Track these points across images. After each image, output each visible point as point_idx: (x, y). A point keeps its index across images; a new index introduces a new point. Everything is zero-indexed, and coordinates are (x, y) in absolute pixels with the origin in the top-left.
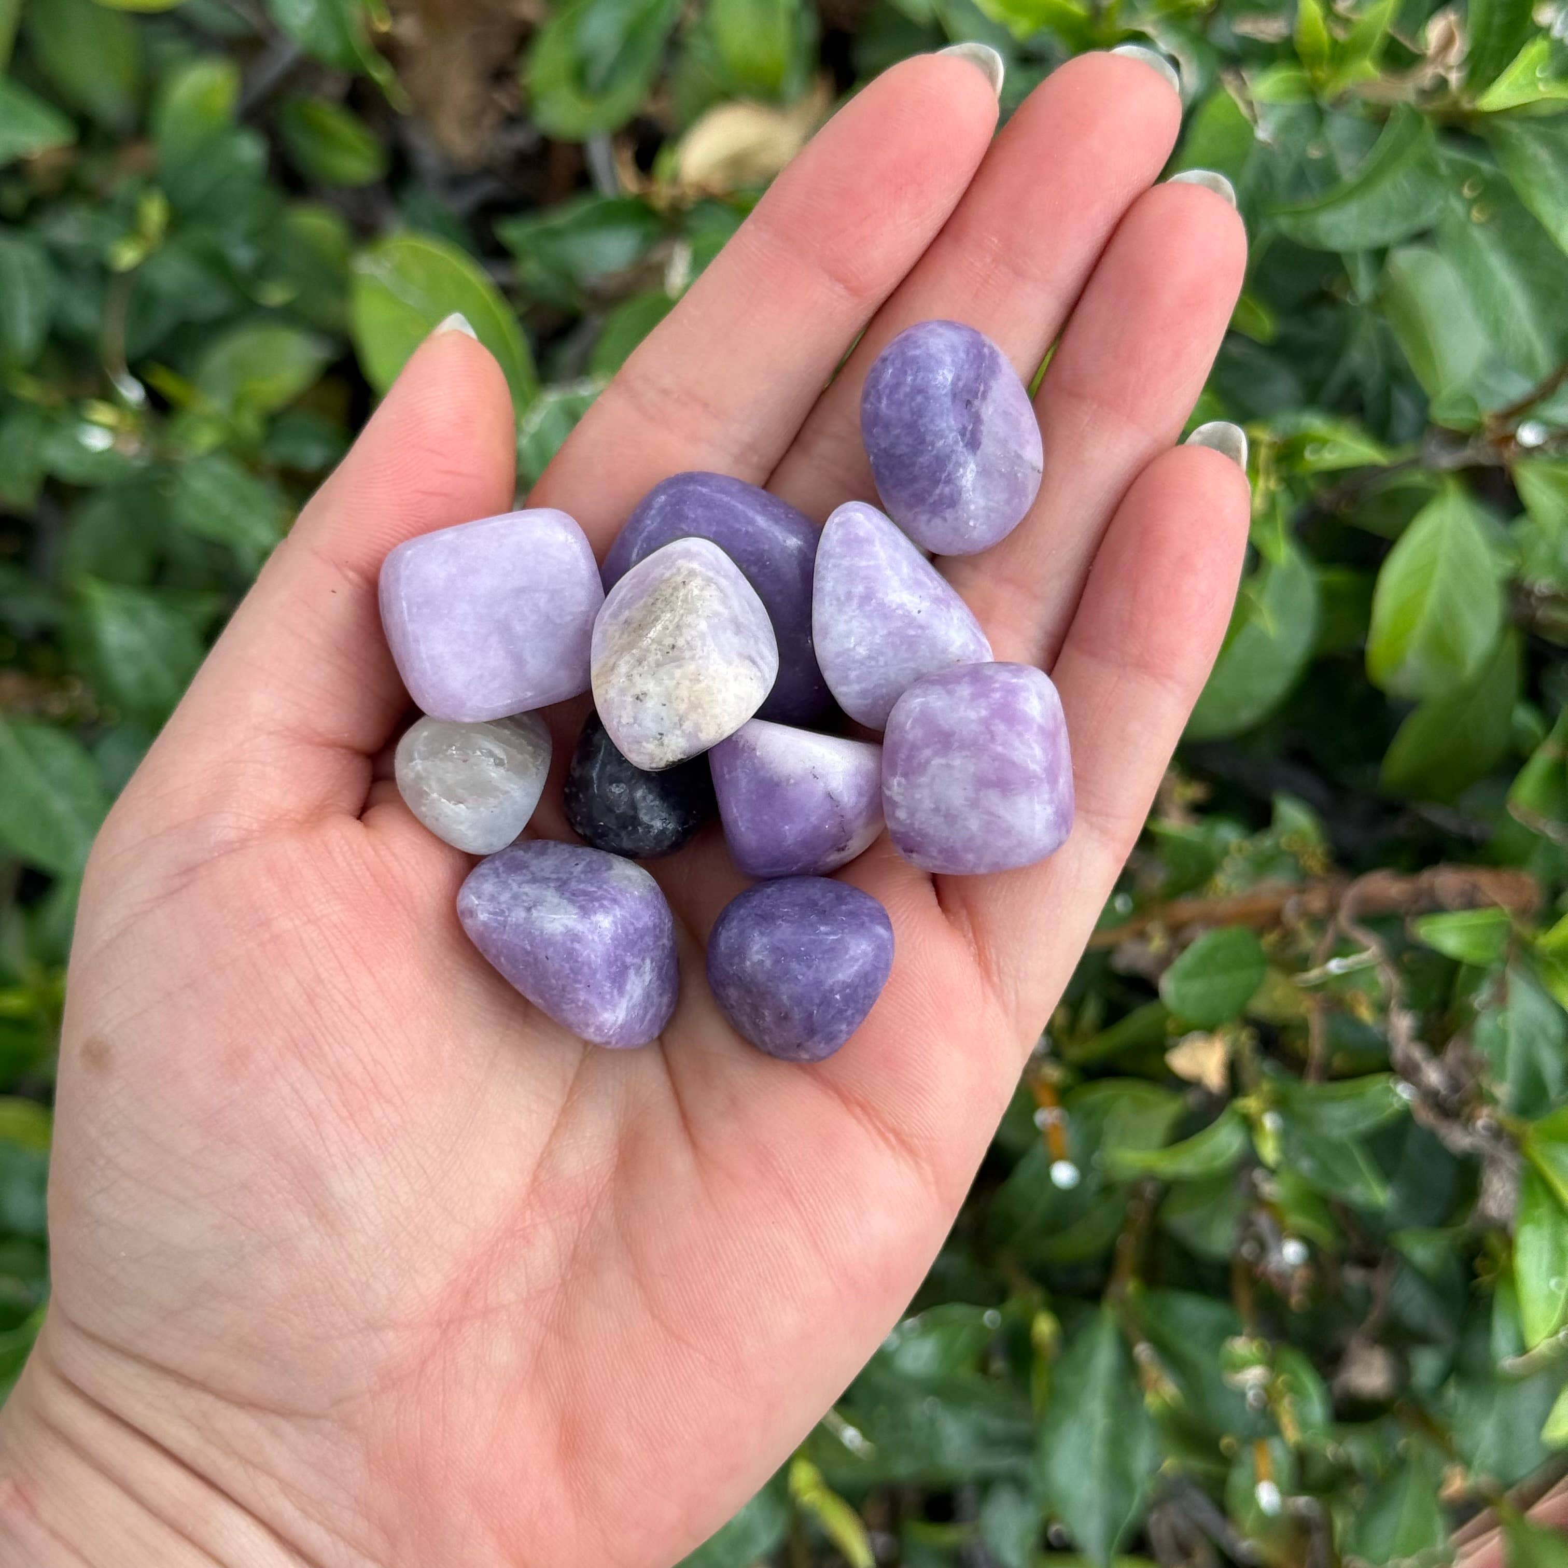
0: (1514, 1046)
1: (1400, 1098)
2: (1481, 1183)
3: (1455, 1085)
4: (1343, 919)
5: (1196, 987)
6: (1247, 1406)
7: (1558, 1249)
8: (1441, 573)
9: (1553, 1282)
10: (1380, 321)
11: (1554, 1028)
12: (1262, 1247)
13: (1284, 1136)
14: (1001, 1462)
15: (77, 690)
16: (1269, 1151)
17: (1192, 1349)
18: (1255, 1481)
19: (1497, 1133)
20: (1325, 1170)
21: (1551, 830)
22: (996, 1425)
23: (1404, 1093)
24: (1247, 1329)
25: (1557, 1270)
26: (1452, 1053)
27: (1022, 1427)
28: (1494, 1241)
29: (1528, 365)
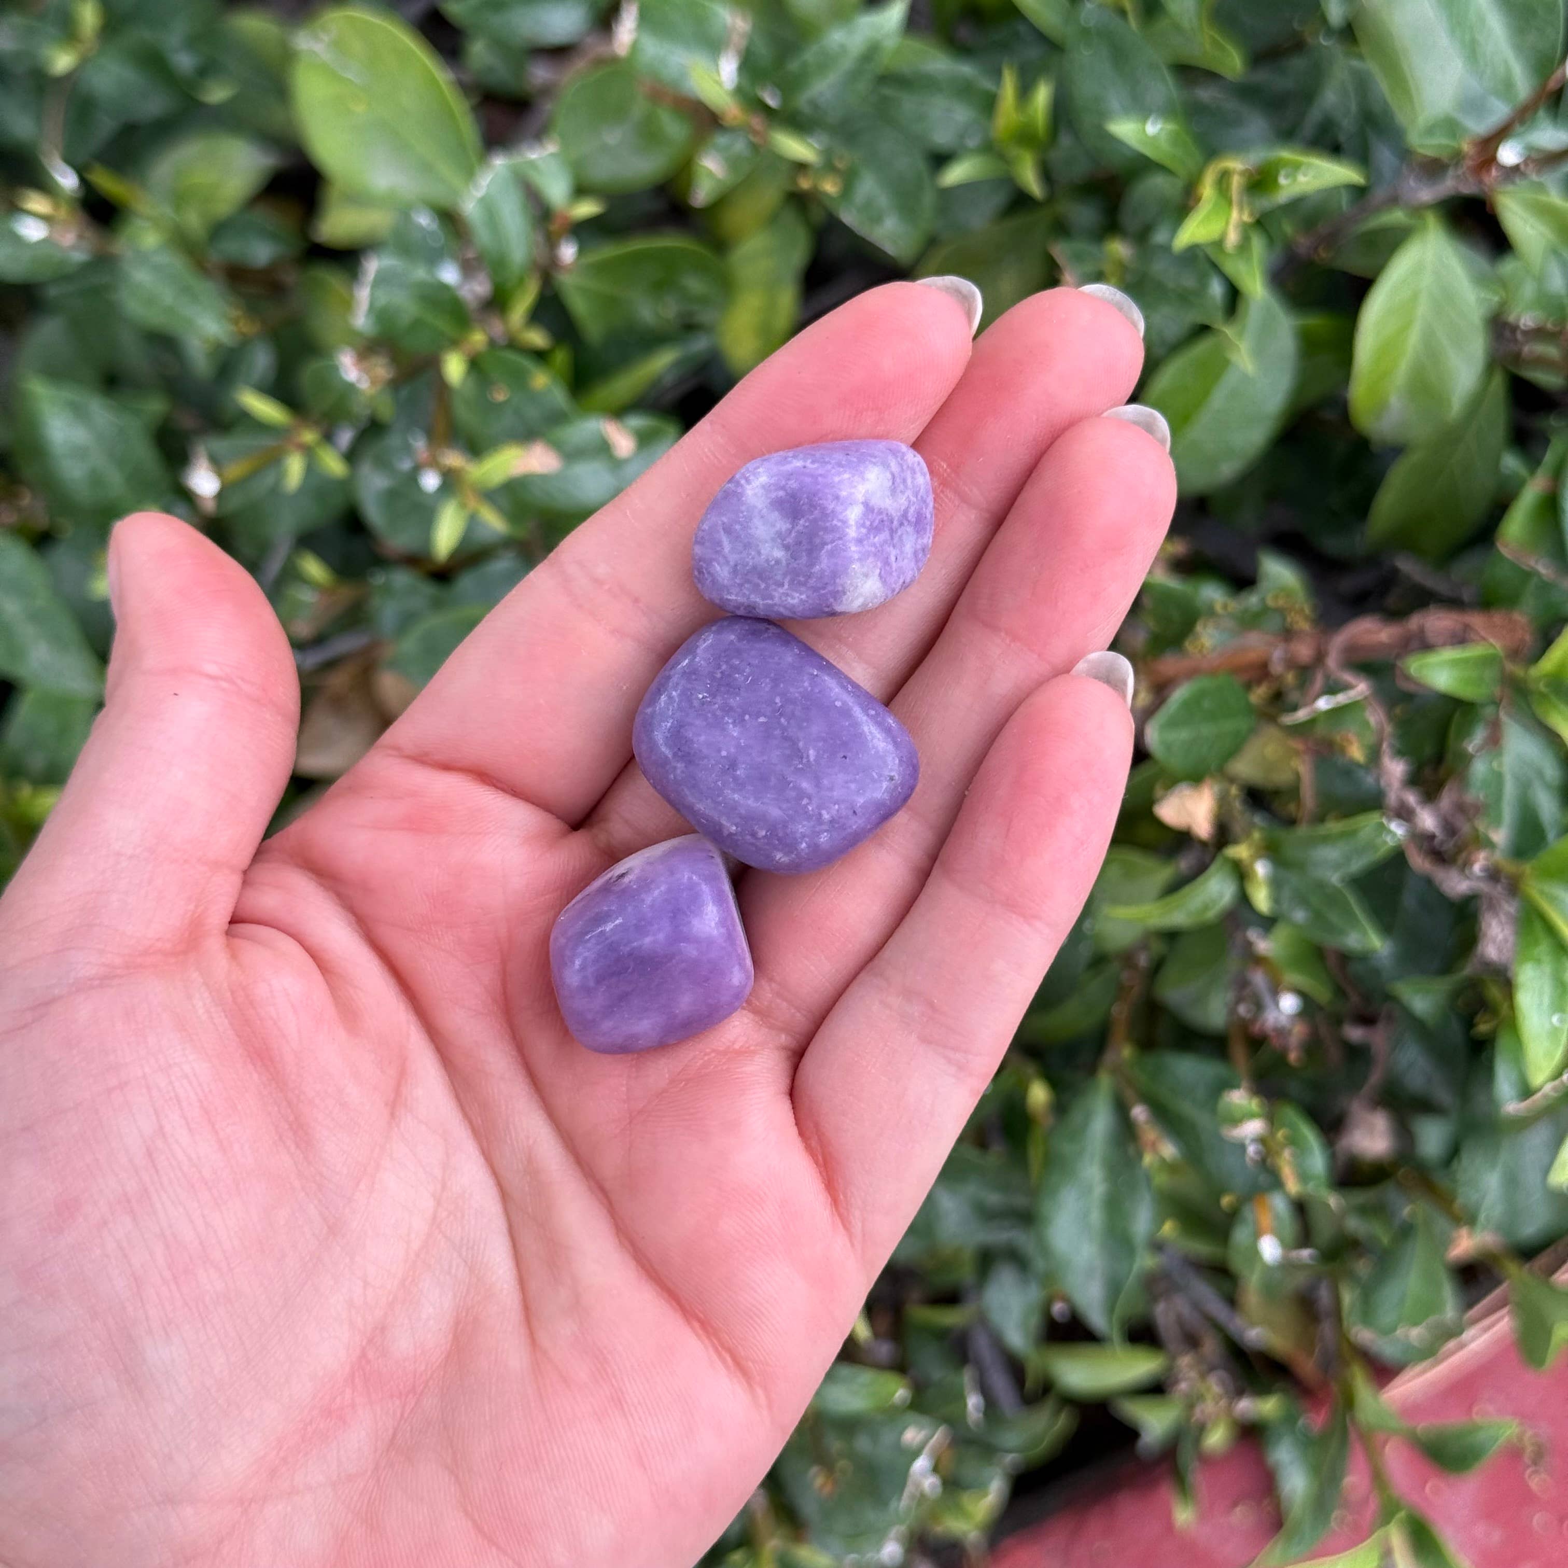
0: (1510, 790)
1: (1394, 834)
2: (1480, 929)
3: (1450, 829)
4: (1332, 661)
5: (1183, 735)
6: (1247, 1159)
7: (1558, 982)
8: (1423, 309)
9: (1555, 1019)
10: (1355, 63)
11: (1551, 770)
12: (1259, 1006)
13: (1276, 884)
14: (999, 1236)
15: (26, 500)
16: (1262, 899)
17: (1187, 1108)
18: (1257, 1235)
19: (1493, 875)
20: (1318, 917)
21: (1544, 568)
22: (994, 1199)
23: (1397, 829)
24: (1245, 1084)
25: (1558, 1006)
26: (1446, 800)
27: (1020, 1201)
28: (1494, 992)
29: (1506, 87)
